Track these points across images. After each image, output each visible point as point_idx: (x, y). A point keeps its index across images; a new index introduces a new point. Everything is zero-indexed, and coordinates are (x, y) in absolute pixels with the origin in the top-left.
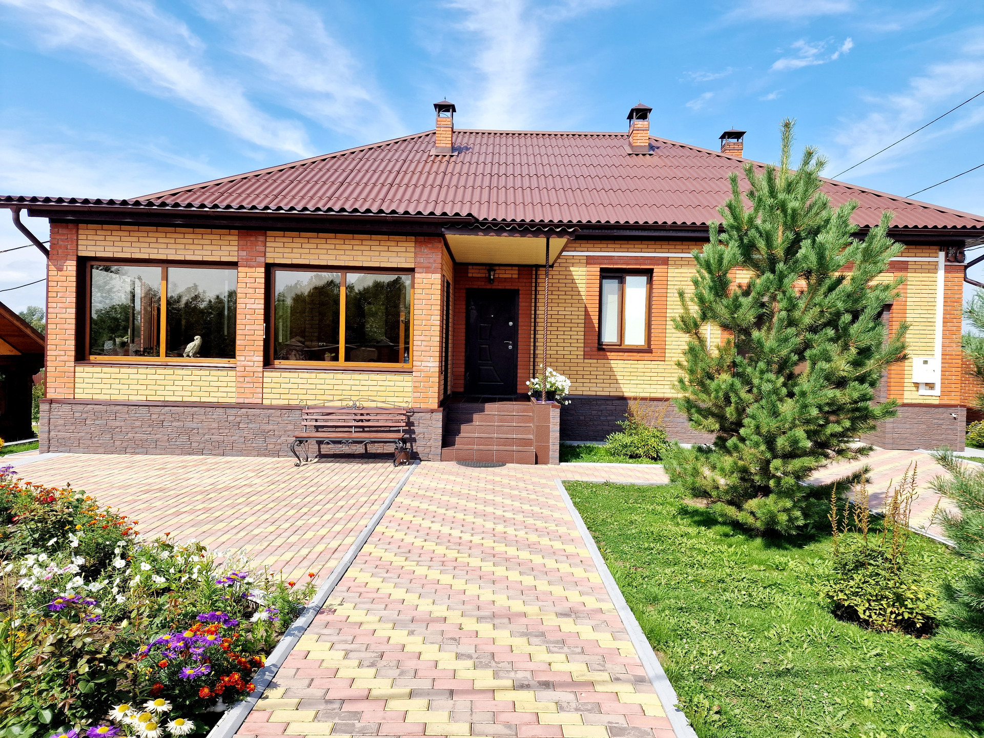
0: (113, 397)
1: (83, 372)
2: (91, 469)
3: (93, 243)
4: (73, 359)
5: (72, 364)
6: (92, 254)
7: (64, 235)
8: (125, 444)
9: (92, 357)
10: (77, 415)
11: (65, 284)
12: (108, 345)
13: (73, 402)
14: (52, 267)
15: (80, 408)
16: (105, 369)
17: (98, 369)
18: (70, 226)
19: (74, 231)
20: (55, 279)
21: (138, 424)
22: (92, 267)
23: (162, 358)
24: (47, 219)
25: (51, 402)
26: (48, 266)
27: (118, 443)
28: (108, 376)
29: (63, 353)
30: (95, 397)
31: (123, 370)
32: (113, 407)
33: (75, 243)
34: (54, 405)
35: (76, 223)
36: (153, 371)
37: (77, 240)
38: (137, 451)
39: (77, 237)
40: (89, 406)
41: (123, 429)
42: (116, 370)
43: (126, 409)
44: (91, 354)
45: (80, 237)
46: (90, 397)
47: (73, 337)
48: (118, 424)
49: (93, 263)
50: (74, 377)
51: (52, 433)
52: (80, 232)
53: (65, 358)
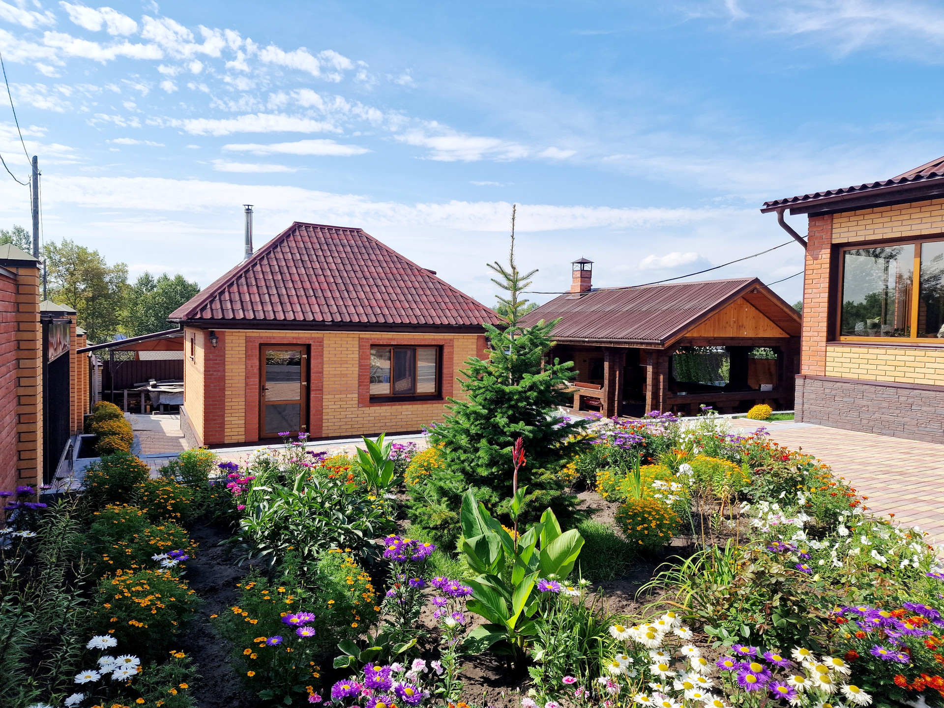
0: (861, 377)
1: (834, 351)
2: (836, 442)
3: (846, 229)
4: (825, 339)
5: (824, 344)
6: (845, 241)
7: (819, 226)
8: (871, 423)
9: (842, 338)
10: (827, 391)
11: (820, 271)
12: (859, 326)
13: (825, 379)
14: (809, 257)
15: (830, 384)
16: (854, 350)
17: (847, 349)
18: (826, 217)
19: (830, 221)
20: (811, 267)
21: (885, 405)
22: (845, 253)
23: (913, 338)
24: (806, 215)
25: (805, 377)
26: (806, 256)
27: (864, 422)
28: (857, 356)
29: (816, 334)
30: (844, 375)
31: (871, 351)
32: (860, 387)
33: (830, 233)
34: (807, 381)
35: (831, 213)
36: (902, 352)
37: (832, 229)
38: (884, 432)
39: (832, 226)
40: (838, 384)
41: (870, 409)
42: (864, 350)
43: (873, 388)
44: (841, 335)
45: (834, 226)
46: (839, 375)
47: (825, 319)
48: (865, 403)
49: (846, 249)
50: (826, 356)
51: (805, 405)
52: (835, 221)
53: (818, 339)
